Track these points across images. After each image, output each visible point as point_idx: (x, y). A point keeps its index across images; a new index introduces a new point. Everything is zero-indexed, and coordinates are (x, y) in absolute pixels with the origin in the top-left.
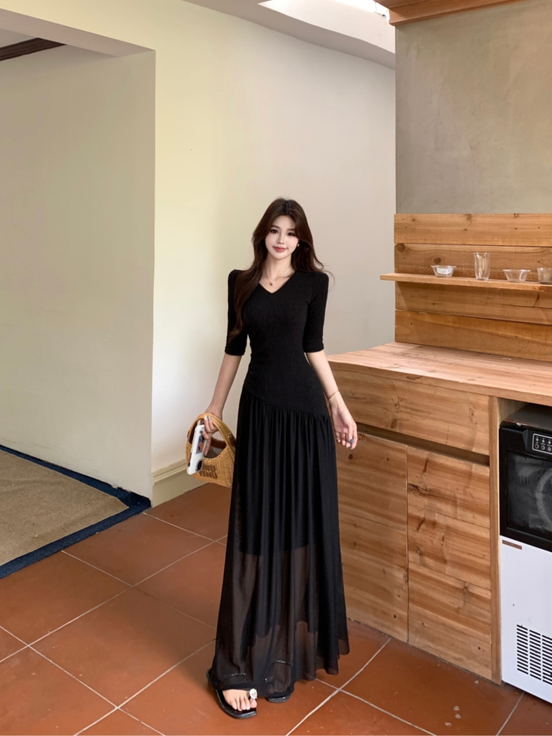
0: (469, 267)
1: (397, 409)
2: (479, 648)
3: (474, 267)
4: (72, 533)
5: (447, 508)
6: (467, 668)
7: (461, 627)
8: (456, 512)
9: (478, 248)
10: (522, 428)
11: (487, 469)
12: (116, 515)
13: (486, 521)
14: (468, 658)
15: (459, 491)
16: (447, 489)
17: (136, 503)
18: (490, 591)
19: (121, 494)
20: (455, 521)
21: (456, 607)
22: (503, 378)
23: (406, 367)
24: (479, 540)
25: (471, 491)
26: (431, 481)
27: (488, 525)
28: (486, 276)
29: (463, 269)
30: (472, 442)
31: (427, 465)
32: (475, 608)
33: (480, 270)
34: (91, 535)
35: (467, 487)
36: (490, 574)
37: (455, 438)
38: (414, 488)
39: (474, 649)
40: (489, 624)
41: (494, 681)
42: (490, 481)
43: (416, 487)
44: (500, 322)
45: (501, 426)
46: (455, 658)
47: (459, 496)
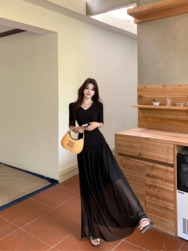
0: (165, 102)
1: (141, 150)
2: (171, 226)
3: (166, 102)
4: (32, 192)
5: (160, 181)
6: (166, 233)
7: (165, 219)
8: (163, 182)
9: (167, 96)
10: (184, 155)
11: (173, 168)
12: (47, 186)
13: (172, 185)
14: (167, 229)
15: (164, 176)
16: (160, 175)
17: (54, 182)
18: (174, 208)
19: (48, 179)
20: (162, 185)
21: (163, 213)
22: (177, 138)
23: (144, 135)
24: (170, 191)
25: (168, 176)
26: (154, 173)
27: (173, 187)
28: (170, 105)
29: (163, 103)
30: (168, 160)
31: (153, 167)
32: (169, 213)
33: (168, 103)
34: (39, 192)
35: (166, 175)
36: (174, 202)
37: (163, 159)
38: (148, 175)
39: (169, 226)
40: (174, 218)
41: (176, 236)
42: (174, 172)
43: (149, 175)
44: (174, 120)
45: (177, 154)
46: (162, 229)
47: (164, 177)
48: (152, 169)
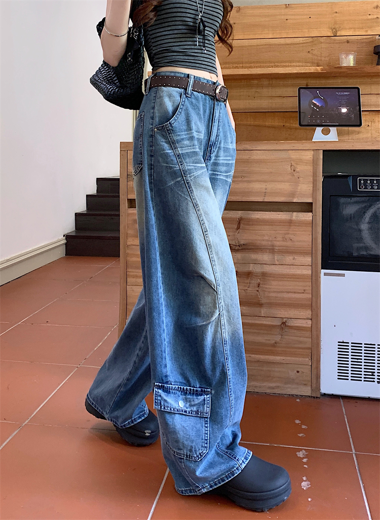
2: (298, 372)
5: (265, 257)
6: (284, 393)
7: (278, 358)
8: (274, 258)
13: (307, 260)
14: (286, 383)
16: (264, 240)
18: (311, 320)
20: (273, 266)
21: (273, 342)
24: (299, 278)
26: (245, 236)
27: (310, 263)
31: (240, 223)
32: (293, 338)
36: (311, 305)
37: (273, 194)
39: (293, 374)
40: (309, 349)
41: (314, 395)
42: (312, 223)
48: (238, 228)
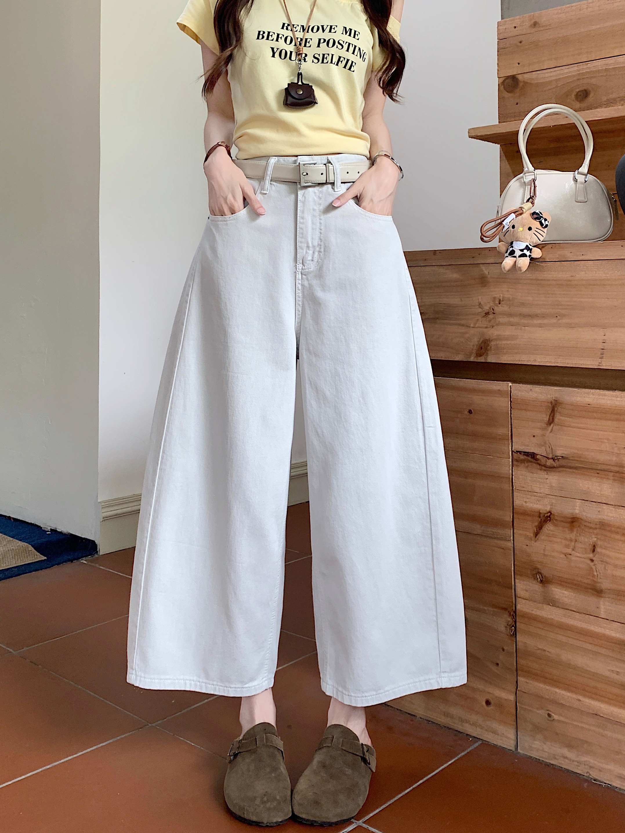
26: (564, 440)
31: (555, 412)
48: (551, 422)
